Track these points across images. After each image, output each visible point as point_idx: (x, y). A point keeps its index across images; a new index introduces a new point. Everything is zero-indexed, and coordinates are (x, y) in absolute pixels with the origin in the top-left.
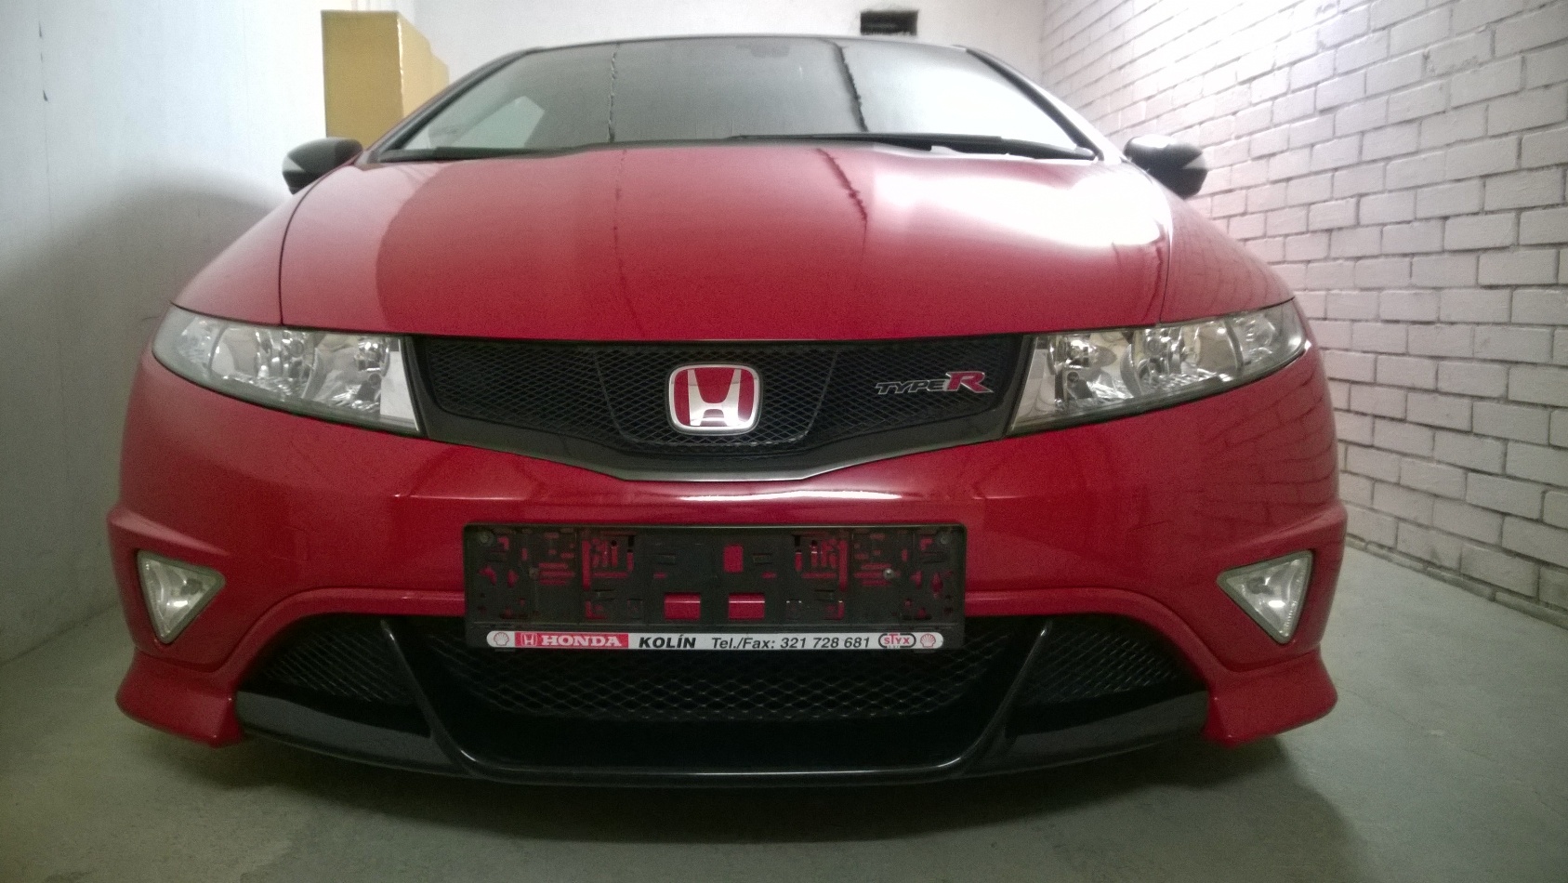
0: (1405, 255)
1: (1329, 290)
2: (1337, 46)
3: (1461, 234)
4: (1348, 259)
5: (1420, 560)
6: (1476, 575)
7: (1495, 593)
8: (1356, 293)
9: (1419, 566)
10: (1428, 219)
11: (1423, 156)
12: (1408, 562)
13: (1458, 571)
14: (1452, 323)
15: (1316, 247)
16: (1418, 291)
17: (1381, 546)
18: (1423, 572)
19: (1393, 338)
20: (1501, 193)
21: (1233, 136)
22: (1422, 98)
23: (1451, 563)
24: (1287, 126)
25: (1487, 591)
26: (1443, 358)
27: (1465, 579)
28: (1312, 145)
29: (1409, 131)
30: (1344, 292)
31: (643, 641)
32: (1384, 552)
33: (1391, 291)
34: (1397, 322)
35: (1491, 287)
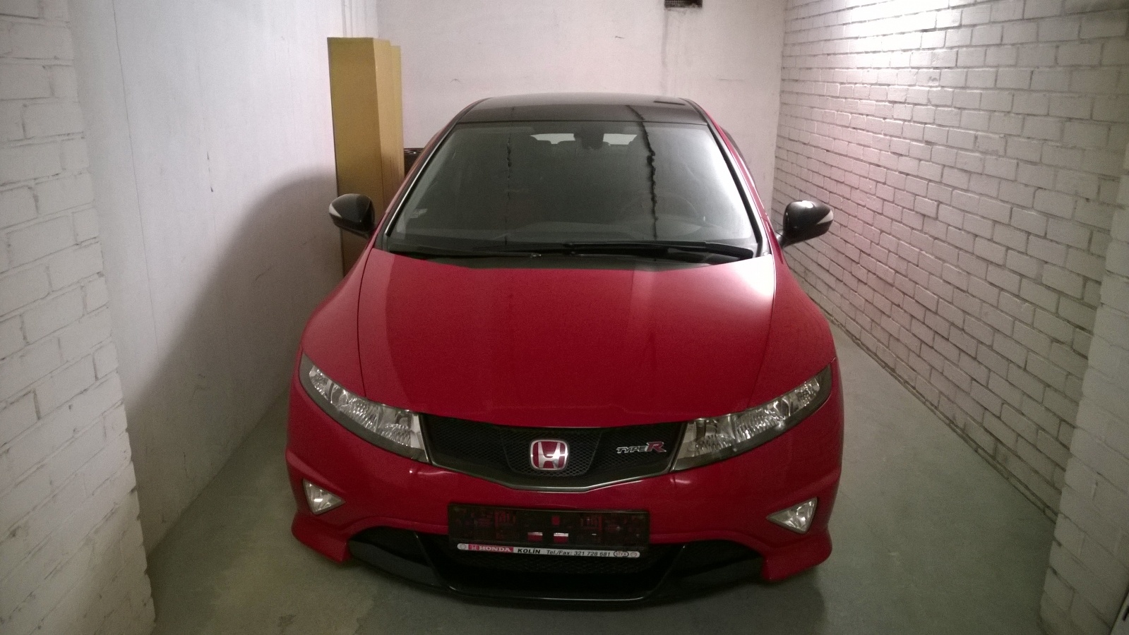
0: (957, 247)
1: (921, 250)
2: (937, 106)
3: (982, 248)
4: (931, 236)
5: (948, 418)
6: (970, 435)
7: (977, 448)
8: (933, 257)
9: (948, 422)
10: (969, 232)
11: (969, 195)
12: (942, 417)
13: (963, 430)
14: (973, 296)
15: (917, 222)
16: (960, 271)
17: (932, 405)
18: (949, 425)
19: (947, 291)
20: (1001, 234)
21: (883, 132)
22: (971, 159)
23: (961, 426)
24: (909, 141)
25: (975, 446)
26: (968, 314)
27: (965, 436)
28: (920, 160)
29: (964, 177)
30: (927, 255)
31: (519, 550)
32: (933, 408)
33: (948, 265)
34: (950, 283)
35: (991, 284)
